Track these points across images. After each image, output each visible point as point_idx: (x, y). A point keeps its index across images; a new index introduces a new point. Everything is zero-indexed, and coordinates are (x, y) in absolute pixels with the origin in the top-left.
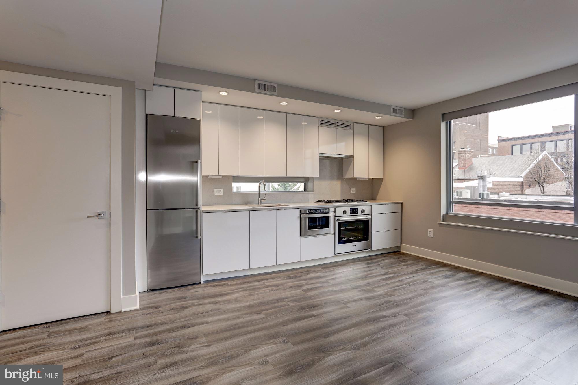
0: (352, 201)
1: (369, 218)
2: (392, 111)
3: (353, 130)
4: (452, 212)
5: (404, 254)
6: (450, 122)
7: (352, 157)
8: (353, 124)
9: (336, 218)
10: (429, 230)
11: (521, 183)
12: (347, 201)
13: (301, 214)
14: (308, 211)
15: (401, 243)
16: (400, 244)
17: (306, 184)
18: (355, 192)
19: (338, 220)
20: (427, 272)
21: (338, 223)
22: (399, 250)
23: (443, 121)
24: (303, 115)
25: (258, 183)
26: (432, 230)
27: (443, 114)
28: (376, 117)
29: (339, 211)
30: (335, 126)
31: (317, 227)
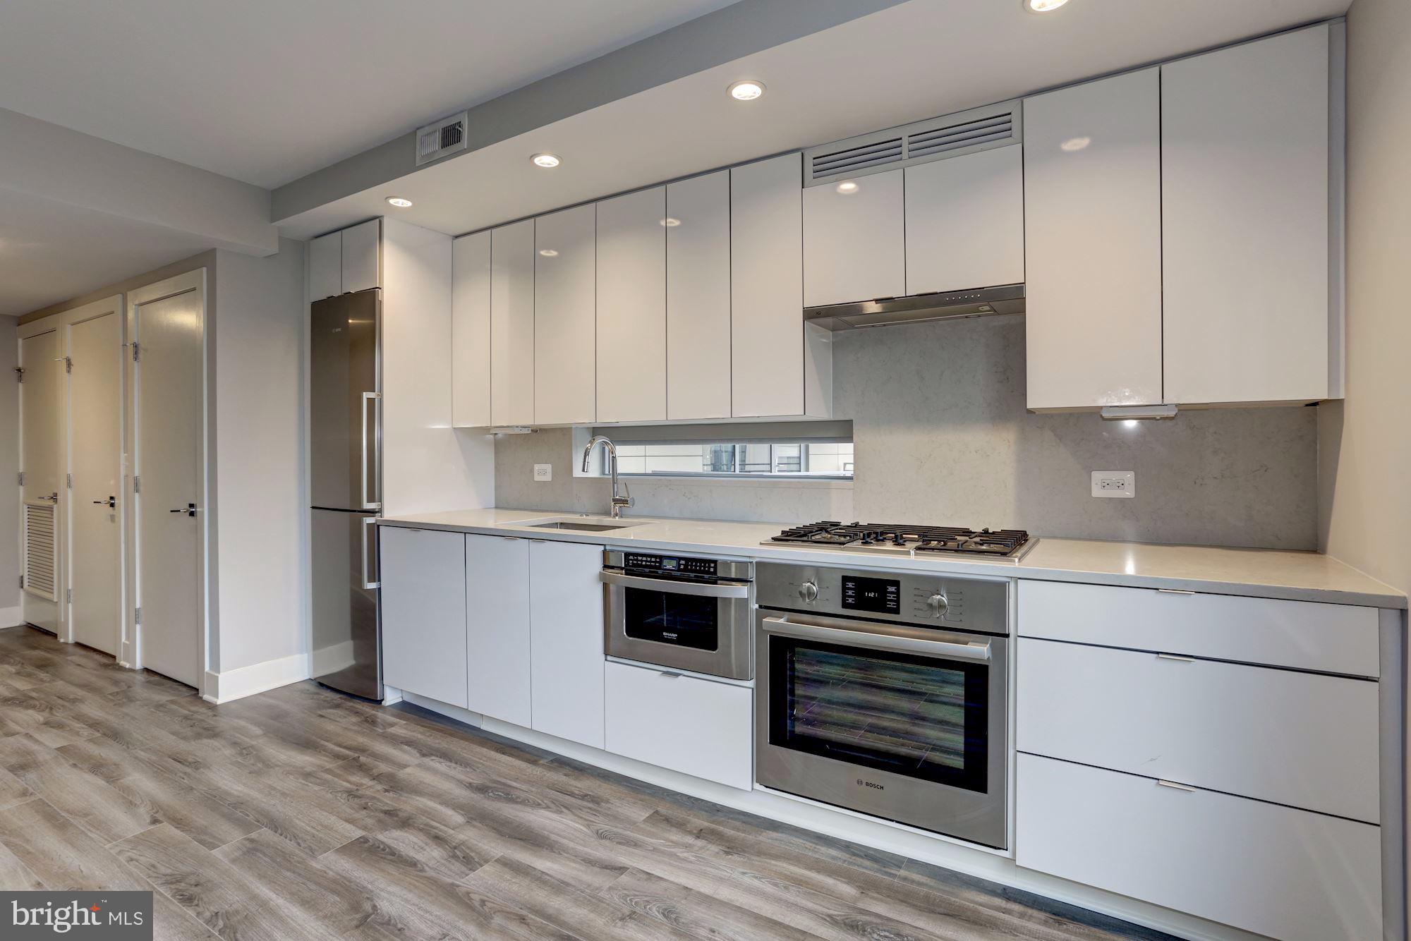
1: (989, 658)
3: (1022, 140)
8: (1022, 104)
13: (605, 566)
14: (627, 560)
21: (772, 637)
24: (729, 167)
30: (901, 159)
31: (664, 634)
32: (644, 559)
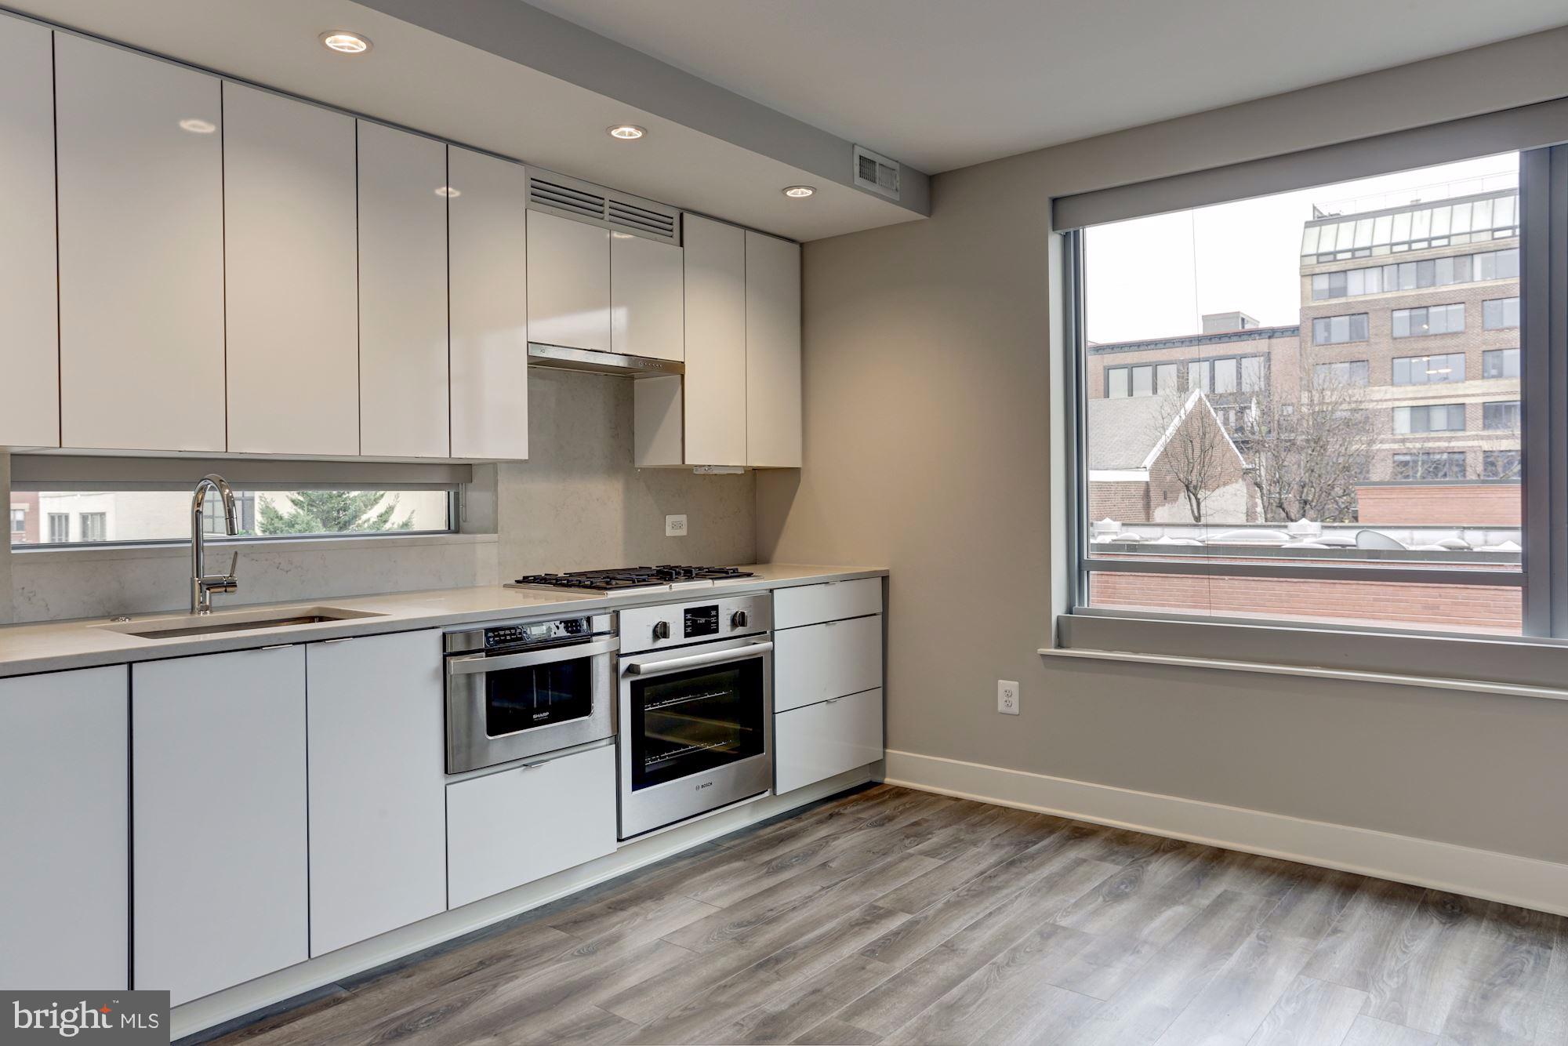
0: (689, 574)
1: (765, 652)
2: (857, 169)
3: (682, 245)
4: (1086, 606)
5: (900, 792)
6: (1076, 233)
7: (676, 369)
8: (681, 215)
9: (624, 663)
10: (1004, 685)
11: (1143, 487)
12: (666, 574)
13: (446, 655)
14: (488, 639)
15: (885, 746)
16: (881, 749)
17: (457, 495)
18: (683, 532)
19: (632, 670)
20: (1030, 877)
21: (632, 683)
22: (877, 779)
23: (1054, 229)
24: (449, 142)
25: (192, 494)
26: (1017, 683)
27: (1055, 201)
28: (791, 188)
29: (636, 628)
30: (602, 219)
31: (535, 716)
32: (508, 632)
